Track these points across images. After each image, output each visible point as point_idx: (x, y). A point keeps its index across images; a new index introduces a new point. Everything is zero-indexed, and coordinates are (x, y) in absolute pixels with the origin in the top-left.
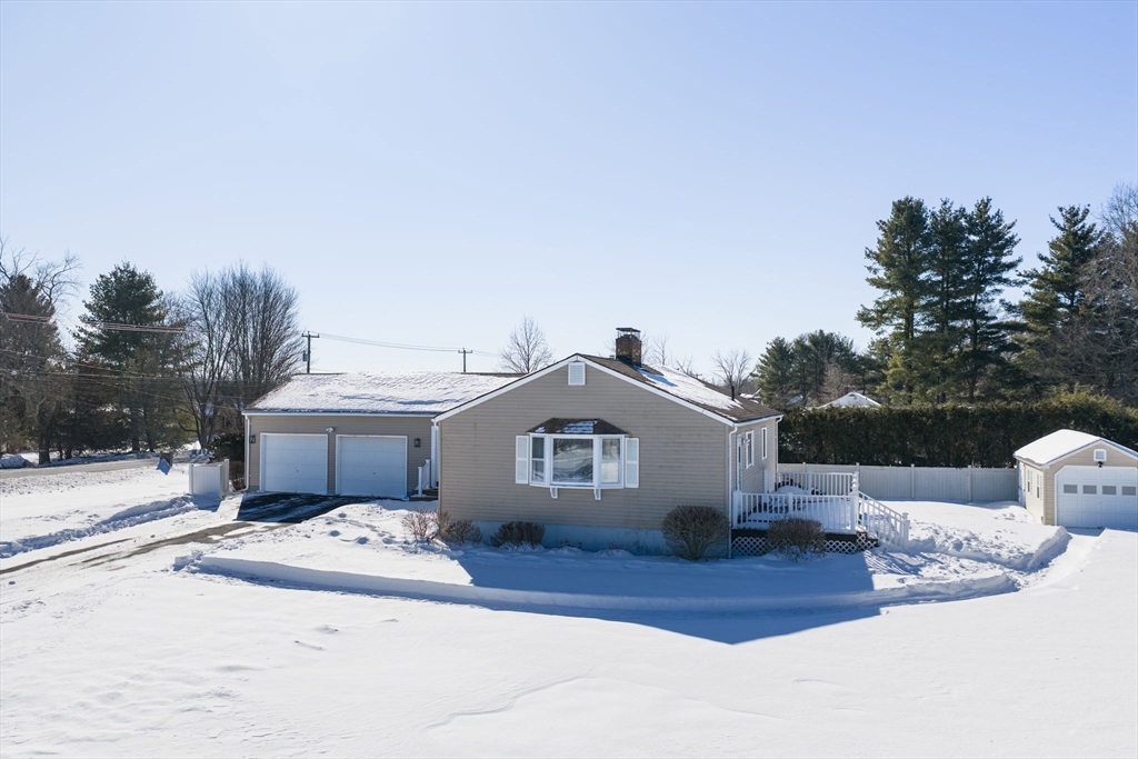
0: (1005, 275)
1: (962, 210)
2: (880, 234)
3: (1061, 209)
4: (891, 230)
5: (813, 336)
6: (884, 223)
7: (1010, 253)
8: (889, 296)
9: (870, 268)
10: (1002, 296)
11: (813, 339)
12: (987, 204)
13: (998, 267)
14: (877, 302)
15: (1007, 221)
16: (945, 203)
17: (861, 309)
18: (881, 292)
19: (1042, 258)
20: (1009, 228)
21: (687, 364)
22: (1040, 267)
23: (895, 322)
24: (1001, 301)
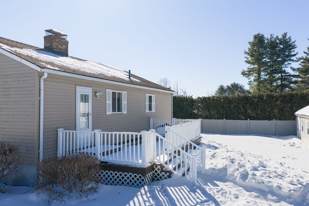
0: (292, 58)
1: (277, 37)
2: (249, 46)
4: (253, 44)
5: (232, 84)
6: (251, 42)
7: (294, 51)
8: (252, 66)
9: (246, 58)
10: (291, 65)
12: (286, 34)
13: (289, 56)
14: (248, 68)
15: (293, 40)
16: (271, 35)
17: (242, 71)
18: (249, 65)
19: (305, 53)
20: (294, 43)
21: (184, 89)
22: (304, 56)
23: (254, 75)
24: (291, 67)
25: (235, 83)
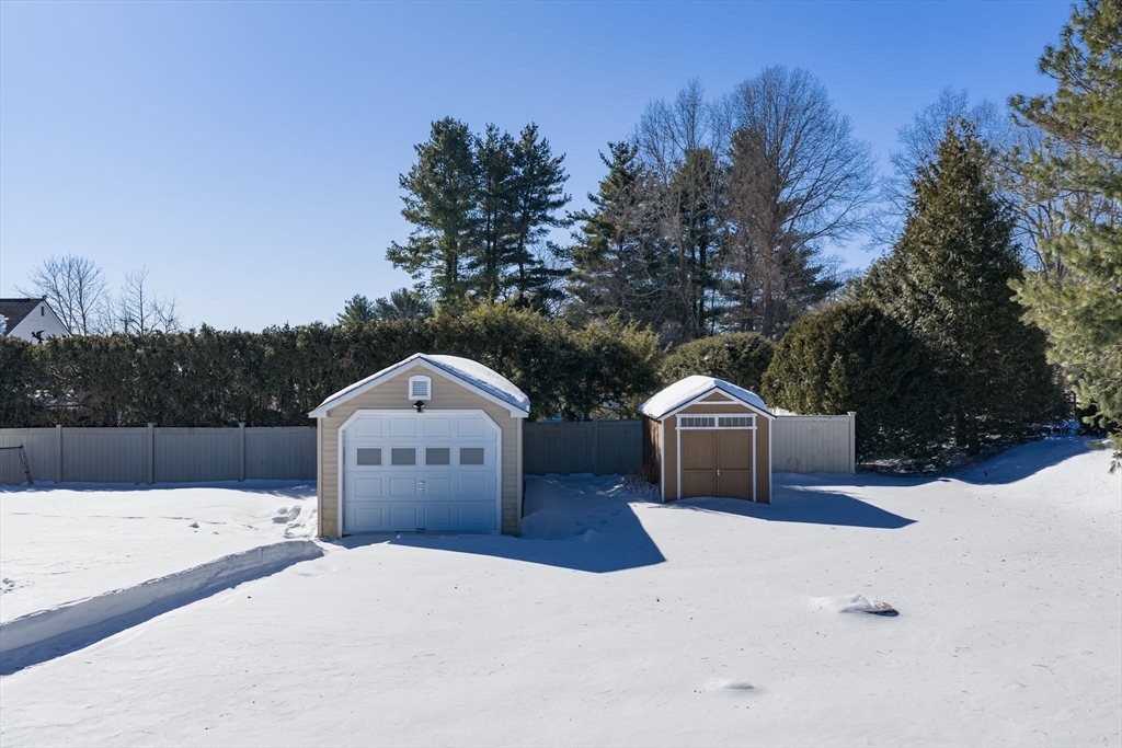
0: (549, 213)
1: (506, 137)
2: (416, 160)
3: (611, 146)
4: (430, 156)
5: (396, 295)
6: (423, 148)
7: (559, 190)
8: (424, 234)
9: (406, 200)
10: (548, 238)
11: (396, 298)
12: (532, 132)
13: (540, 205)
14: (412, 240)
15: (554, 154)
16: (491, 130)
17: (391, 245)
18: (414, 227)
19: (592, 199)
20: (558, 162)
22: (592, 208)
23: (435, 264)
24: (548, 243)
25: (405, 290)
